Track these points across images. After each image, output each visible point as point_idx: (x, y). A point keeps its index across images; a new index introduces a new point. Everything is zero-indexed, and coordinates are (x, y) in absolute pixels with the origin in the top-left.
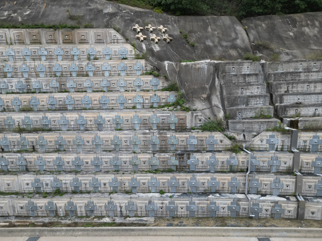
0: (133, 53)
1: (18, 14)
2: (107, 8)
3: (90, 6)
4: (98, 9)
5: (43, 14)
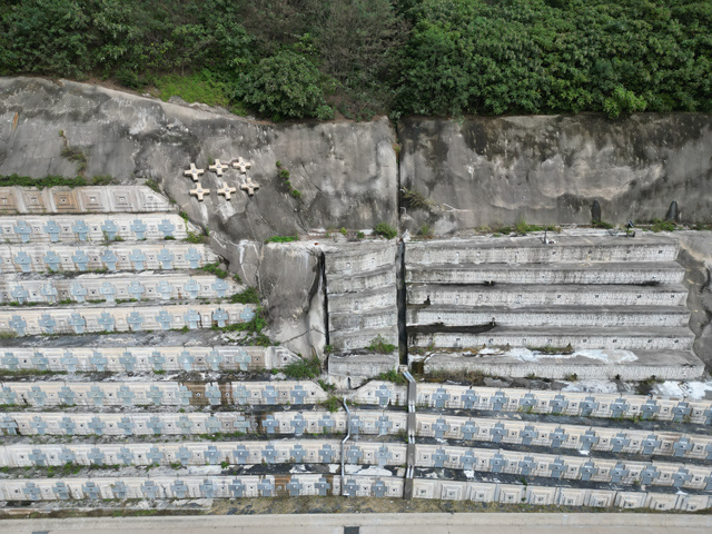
0: (184, 229)
2: (137, 119)
3: (103, 116)
4: (119, 125)
5: (16, 143)
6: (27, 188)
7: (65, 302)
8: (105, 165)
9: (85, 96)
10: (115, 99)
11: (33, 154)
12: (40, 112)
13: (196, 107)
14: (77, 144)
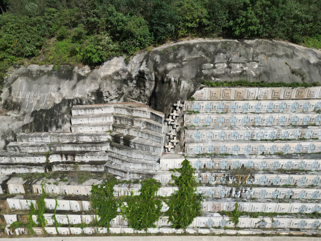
1: (248, 67)
2: (309, 57)
3: (297, 56)
4: (305, 59)
5: (270, 68)
6: (287, 88)
7: (302, 139)
8: (310, 77)
9: (286, 46)
10: (298, 48)
11: (279, 73)
12: (273, 54)
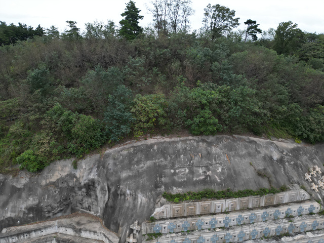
0: (319, 208)
1: (212, 171)
2: (272, 152)
3: (260, 152)
4: (269, 157)
5: (235, 171)
6: (256, 196)
9: (247, 142)
10: (258, 142)
11: (245, 176)
13: (282, 141)
14: (258, 168)
